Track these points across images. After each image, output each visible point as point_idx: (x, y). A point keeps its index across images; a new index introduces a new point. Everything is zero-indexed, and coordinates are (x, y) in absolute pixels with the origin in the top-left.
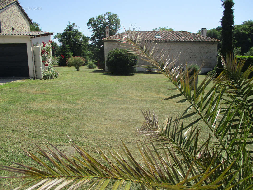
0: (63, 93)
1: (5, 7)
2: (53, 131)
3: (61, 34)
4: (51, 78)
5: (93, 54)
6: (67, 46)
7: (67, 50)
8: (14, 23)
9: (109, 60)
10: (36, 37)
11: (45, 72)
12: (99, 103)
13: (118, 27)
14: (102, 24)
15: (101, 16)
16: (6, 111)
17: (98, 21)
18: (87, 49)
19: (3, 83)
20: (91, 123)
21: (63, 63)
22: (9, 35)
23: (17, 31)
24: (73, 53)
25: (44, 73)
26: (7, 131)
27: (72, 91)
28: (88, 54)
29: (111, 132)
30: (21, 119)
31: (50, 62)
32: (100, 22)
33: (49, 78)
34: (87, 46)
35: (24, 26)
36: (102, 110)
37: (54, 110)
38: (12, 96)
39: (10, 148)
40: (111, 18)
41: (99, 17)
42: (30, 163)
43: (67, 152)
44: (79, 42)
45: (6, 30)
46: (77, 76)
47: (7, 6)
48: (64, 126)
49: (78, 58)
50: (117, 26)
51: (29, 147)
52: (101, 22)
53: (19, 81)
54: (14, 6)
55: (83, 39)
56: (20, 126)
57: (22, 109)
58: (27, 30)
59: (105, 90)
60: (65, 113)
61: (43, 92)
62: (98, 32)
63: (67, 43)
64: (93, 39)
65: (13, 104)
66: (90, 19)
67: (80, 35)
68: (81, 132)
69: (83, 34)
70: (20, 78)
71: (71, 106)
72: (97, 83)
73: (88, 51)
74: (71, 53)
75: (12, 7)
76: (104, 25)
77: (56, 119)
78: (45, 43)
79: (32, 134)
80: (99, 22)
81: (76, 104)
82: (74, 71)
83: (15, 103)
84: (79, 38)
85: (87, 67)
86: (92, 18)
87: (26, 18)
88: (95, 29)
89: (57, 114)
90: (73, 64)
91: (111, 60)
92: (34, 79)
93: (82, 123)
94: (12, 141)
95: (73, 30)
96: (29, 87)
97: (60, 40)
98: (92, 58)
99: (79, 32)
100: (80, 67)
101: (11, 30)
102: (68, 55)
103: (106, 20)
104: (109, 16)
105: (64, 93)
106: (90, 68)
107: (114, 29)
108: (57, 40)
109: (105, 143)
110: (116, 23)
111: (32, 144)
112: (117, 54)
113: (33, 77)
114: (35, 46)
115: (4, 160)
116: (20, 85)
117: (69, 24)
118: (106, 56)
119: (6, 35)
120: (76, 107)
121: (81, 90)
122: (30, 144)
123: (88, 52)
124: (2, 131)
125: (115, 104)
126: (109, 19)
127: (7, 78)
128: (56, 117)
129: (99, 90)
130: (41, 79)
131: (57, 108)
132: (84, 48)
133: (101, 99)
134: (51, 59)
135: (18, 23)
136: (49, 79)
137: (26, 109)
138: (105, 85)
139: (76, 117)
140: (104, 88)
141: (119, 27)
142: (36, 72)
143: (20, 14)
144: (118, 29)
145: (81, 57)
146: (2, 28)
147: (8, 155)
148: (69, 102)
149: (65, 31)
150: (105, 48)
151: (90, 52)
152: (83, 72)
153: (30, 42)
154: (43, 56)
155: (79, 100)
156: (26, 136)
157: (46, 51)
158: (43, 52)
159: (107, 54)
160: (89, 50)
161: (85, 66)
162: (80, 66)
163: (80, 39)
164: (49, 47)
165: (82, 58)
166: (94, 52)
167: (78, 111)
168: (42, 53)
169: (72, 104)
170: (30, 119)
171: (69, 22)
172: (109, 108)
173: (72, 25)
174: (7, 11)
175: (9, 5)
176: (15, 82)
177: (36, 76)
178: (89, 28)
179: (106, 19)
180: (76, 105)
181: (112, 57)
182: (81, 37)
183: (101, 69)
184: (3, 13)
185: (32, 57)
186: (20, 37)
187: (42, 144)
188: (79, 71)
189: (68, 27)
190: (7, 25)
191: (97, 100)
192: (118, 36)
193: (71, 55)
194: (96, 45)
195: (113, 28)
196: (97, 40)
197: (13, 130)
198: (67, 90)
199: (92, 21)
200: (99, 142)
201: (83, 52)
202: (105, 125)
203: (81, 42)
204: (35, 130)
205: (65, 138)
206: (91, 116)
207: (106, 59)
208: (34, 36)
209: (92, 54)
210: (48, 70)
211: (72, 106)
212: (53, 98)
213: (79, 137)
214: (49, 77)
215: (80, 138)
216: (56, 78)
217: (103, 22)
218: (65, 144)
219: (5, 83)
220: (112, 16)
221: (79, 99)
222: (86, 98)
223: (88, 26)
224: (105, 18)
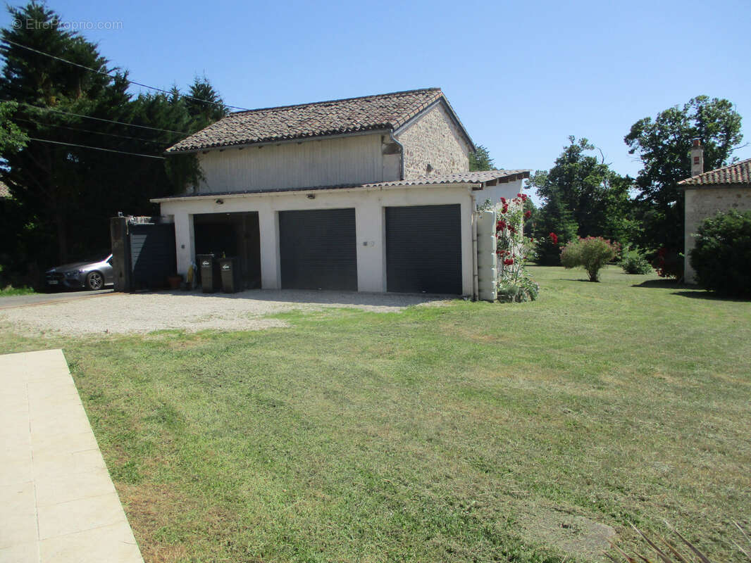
0: (554, 347)
1: (416, 115)
2: (536, 461)
3: (546, 172)
4: (519, 300)
5: (642, 230)
6: (562, 206)
7: (562, 218)
8: (431, 154)
9: (703, 249)
10: (485, 185)
11: (502, 282)
12: (677, 391)
13: (731, 140)
14: (677, 136)
15: (672, 110)
16: (410, 383)
17: (661, 128)
18: (625, 212)
19: (400, 306)
20: (655, 453)
21: (548, 256)
22: (420, 183)
23: (439, 173)
24: (578, 227)
25: (501, 285)
26: (415, 438)
27: (584, 341)
28: (625, 230)
29: (731, 497)
30: (447, 411)
31: (518, 254)
32: (668, 131)
33: (514, 299)
34: (623, 204)
35: (456, 158)
36: (688, 415)
37: (534, 396)
38: (421, 343)
39: (426, 489)
40: (706, 113)
41: (665, 115)
42: (480, 547)
43: (586, 536)
44: (597, 193)
45: (413, 172)
46: (593, 297)
47: (420, 112)
48: (567, 449)
49: (594, 242)
50: (728, 137)
51: (474, 497)
52: (673, 128)
53: (438, 304)
54: (436, 110)
55: (611, 185)
56: (447, 431)
57: (449, 383)
58: (462, 169)
59: (692, 346)
60: (569, 410)
61: (500, 340)
62: (661, 161)
63: (563, 198)
64: (643, 182)
65: (425, 365)
66: (635, 122)
67: (603, 174)
68: (624, 479)
69: (610, 168)
70: (439, 295)
71: (582, 390)
72: (659, 323)
73: (625, 220)
74: (572, 228)
75: (431, 114)
76: (681, 137)
77: (543, 423)
78: (507, 201)
79: (480, 459)
80: (666, 131)
81: (601, 386)
82: (582, 280)
83: (431, 364)
84: (598, 181)
85: (621, 270)
86: (642, 118)
87: (462, 137)
88: (651, 151)
89: (544, 410)
90: (581, 259)
91: (710, 248)
92: (474, 300)
93: (625, 450)
94: (430, 470)
95: (581, 160)
96: (462, 322)
97: (542, 191)
98: (639, 241)
99: (600, 163)
100: (600, 270)
101: (425, 172)
102: (564, 232)
103: (690, 121)
104: (701, 107)
105: (560, 348)
106: (630, 273)
107: (719, 148)
108: (534, 189)
109: (714, 533)
110: (726, 128)
111: (482, 488)
112: (733, 229)
113: (472, 294)
114: (481, 211)
115: (413, 520)
116: (438, 316)
117: (569, 145)
118: (691, 236)
119: (413, 184)
120: (600, 394)
121: (611, 341)
122: (477, 489)
123: (626, 223)
124: (403, 435)
125: (734, 398)
126: (702, 116)
127: (405, 294)
128: (541, 417)
129: (669, 346)
130: (491, 301)
131: (541, 390)
132: (612, 211)
133: (682, 375)
134: (520, 246)
135: (441, 154)
136: (514, 303)
137: (458, 384)
138: (692, 330)
139: (602, 427)
140: (688, 340)
141: (737, 141)
142: (479, 280)
143: (448, 129)
144: (733, 147)
145: (605, 239)
146: (404, 167)
147: (423, 509)
148: (578, 377)
149: (557, 163)
150: (688, 209)
151: (632, 222)
152: (610, 284)
153: (469, 199)
154: (500, 238)
155: (606, 373)
156: (464, 463)
157: (508, 223)
158: (501, 226)
159: (697, 230)
160: (627, 218)
161: (615, 264)
162: (600, 267)
163: (602, 184)
164: (518, 211)
165: (609, 240)
166: (646, 223)
167: (606, 407)
168: (498, 229)
169: (585, 382)
170: (470, 413)
171: (572, 139)
172: (715, 412)
173: (579, 145)
174: (420, 123)
175: (424, 109)
176: (427, 305)
177: (479, 291)
178: (632, 152)
179: (689, 118)
180: (599, 388)
181: (713, 240)
182: (605, 178)
183: (669, 278)
184: (410, 129)
185: (473, 241)
186: (447, 188)
187: (511, 494)
188: (598, 282)
189: (567, 152)
190: (417, 159)
191: (667, 378)
192: (736, 170)
193: (573, 233)
194: (654, 202)
195: (714, 144)
196: (658, 186)
197: (430, 437)
198: (567, 339)
199: (643, 129)
200: (689, 524)
201: (608, 223)
202: (707, 468)
203: (605, 193)
204: (485, 448)
205: (573, 489)
206: (654, 432)
207: (689, 246)
208: (482, 183)
209: (639, 229)
210: (510, 277)
211: (588, 391)
212: (529, 360)
213: (618, 494)
214: (514, 297)
215: (622, 499)
216: (533, 299)
217: (681, 129)
218: (578, 508)
219: (404, 308)
220: (711, 108)
221: (606, 369)
222: (628, 368)
223: (628, 144)
224: (687, 115)
